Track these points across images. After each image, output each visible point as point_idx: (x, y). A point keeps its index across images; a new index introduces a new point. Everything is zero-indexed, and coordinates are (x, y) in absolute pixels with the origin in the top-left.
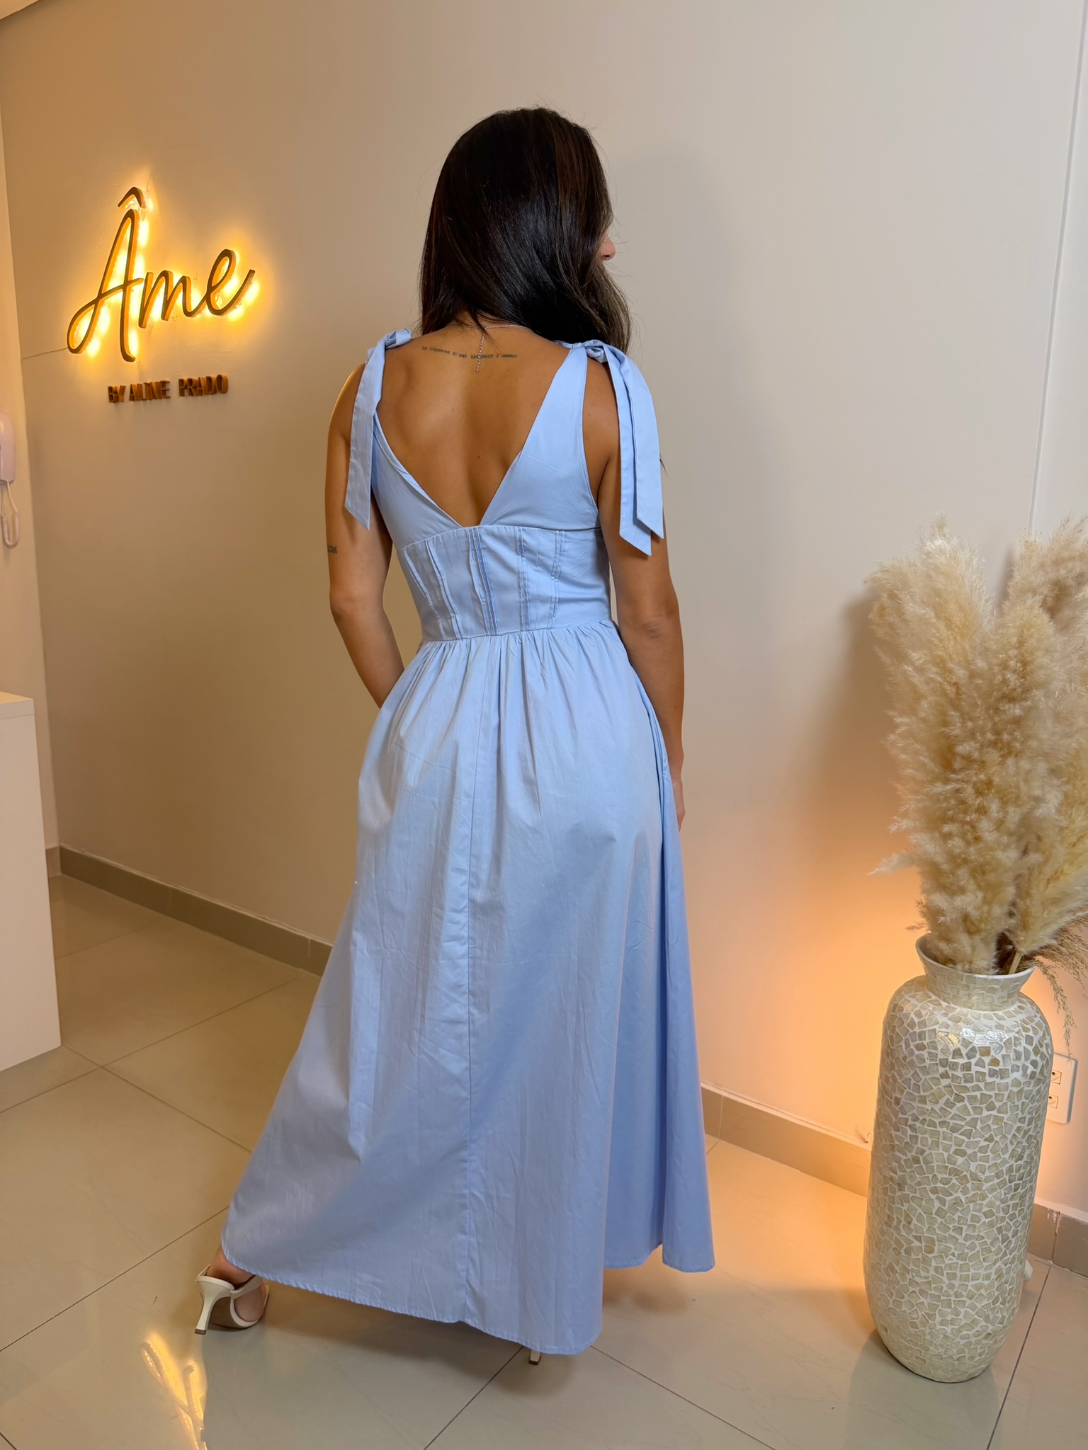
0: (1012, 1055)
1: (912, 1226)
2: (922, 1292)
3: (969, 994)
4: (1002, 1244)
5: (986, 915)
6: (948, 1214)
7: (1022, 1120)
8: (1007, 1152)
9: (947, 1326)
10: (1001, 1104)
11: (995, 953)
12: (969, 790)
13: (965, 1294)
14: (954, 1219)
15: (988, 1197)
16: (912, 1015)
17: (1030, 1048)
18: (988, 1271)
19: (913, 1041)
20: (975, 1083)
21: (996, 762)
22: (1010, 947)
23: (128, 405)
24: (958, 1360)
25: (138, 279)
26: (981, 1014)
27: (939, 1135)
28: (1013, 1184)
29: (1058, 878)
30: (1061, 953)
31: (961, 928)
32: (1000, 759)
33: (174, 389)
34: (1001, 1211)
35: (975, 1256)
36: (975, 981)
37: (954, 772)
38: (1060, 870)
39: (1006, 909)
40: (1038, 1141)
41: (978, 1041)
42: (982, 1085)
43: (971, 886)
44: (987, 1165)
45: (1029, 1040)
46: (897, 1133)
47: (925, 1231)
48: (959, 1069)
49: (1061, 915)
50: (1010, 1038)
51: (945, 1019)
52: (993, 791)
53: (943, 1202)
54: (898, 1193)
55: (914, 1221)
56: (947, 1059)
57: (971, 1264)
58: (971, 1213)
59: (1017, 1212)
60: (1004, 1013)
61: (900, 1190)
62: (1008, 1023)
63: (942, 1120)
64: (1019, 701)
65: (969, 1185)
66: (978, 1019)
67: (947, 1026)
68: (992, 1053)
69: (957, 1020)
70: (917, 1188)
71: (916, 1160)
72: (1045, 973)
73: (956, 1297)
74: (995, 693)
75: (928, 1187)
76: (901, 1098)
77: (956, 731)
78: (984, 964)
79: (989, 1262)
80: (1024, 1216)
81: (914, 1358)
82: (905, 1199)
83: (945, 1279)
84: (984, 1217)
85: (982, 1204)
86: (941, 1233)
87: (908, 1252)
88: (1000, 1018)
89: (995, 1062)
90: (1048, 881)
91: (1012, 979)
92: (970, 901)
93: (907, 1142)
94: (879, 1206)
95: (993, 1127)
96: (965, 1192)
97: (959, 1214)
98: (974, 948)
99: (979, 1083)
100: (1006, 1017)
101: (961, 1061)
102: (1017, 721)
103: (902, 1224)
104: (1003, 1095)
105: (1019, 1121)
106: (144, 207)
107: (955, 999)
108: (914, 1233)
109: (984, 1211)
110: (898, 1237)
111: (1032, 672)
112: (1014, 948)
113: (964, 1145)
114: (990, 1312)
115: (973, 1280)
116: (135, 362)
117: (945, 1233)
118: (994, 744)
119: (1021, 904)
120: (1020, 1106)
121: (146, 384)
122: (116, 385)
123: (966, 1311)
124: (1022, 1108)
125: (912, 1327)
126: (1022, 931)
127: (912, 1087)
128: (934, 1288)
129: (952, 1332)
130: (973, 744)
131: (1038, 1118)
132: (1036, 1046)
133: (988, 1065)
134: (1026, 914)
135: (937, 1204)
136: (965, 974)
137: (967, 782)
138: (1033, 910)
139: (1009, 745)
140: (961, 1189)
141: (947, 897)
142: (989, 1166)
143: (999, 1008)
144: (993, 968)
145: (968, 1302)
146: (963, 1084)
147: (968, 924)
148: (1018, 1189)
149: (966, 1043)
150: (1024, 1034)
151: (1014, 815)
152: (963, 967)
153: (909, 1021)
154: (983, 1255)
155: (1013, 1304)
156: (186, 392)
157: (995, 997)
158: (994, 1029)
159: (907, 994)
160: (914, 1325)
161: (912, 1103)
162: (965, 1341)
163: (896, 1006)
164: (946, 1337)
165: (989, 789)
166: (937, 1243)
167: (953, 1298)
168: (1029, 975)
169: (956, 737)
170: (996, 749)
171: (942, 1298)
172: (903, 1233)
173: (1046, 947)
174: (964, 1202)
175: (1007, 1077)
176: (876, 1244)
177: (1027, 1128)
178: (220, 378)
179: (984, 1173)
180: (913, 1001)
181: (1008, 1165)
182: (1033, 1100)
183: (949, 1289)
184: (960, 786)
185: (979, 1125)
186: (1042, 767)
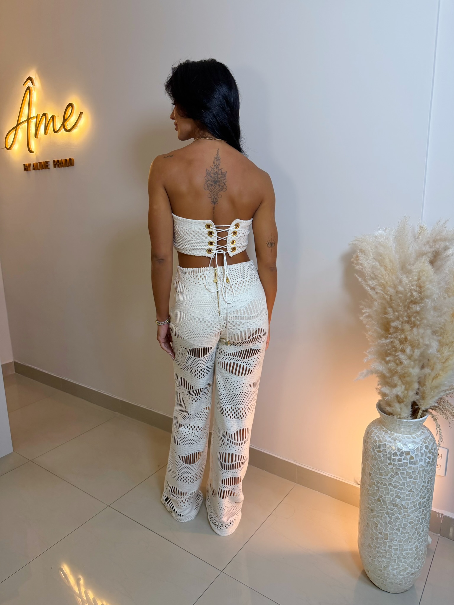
0: (419, 454)
1: (378, 528)
2: (383, 556)
3: (400, 428)
4: (417, 535)
5: (406, 395)
6: (394, 523)
7: (424, 482)
8: (418, 496)
9: (394, 571)
10: (415, 476)
11: (411, 410)
12: (397, 342)
13: (402, 557)
14: (396, 525)
15: (410, 515)
16: (375, 437)
17: (427, 451)
18: (412, 547)
19: (376, 449)
20: (403, 467)
21: (409, 330)
22: (417, 407)
23: (32, 172)
24: (400, 584)
25: (33, 117)
26: (405, 436)
27: (389, 489)
28: (421, 509)
29: (437, 377)
30: (440, 408)
31: (396, 401)
32: (410, 328)
33: (51, 164)
34: (416, 521)
35: (406, 541)
36: (402, 422)
37: (390, 334)
38: (438, 374)
39: (415, 392)
40: (432, 490)
41: (404, 450)
42: (406, 468)
43: (399, 383)
44: (410, 502)
45: (427, 447)
46: (371, 488)
47: (384, 530)
48: (396, 461)
49: (439, 393)
50: (418, 447)
51: (389, 439)
52: (408, 342)
53: (391, 518)
54: (372, 514)
55: (379, 526)
56: (391, 457)
57: (404, 544)
58: (403, 522)
59: (423, 521)
60: (415, 435)
61: (372, 512)
62: (417, 440)
63: (389, 483)
64: (419, 303)
65: (402, 511)
66: (404, 439)
67: (391, 442)
68: (411, 454)
69: (395, 439)
70: (380, 512)
71: (379, 500)
72: (433, 417)
73: (398, 558)
74: (408, 301)
75: (384, 512)
76: (371, 473)
77: (391, 316)
78: (406, 415)
79: (412, 543)
80: (426, 522)
81: (381, 584)
82: (374, 517)
83: (393, 550)
84: (409, 524)
85: (408, 518)
86: (390, 531)
87: (377, 539)
88: (414, 438)
89: (412, 458)
90: (433, 379)
91: (418, 421)
92: (399, 390)
93: (375, 492)
94: (364, 518)
95: (412, 486)
96: (400, 513)
97: (398, 523)
98: (401, 409)
99: (405, 467)
100: (416, 437)
101: (397, 458)
102: (417, 313)
103: (374, 527)
104: (416, 472)
105: (423, 483)
106: (34, 85)
107: (394, 430)
108: (379, 531)
109: (409, 521)
110: (372, 533)
111: (424, 291)
112: (418, 407)
113: (399, 494)
114: (413, 564)
115: (405, 551)
116: (34, 153)
117: (393, 531)
118: (408, 322)
119: (421, 389)
120: (423, 476)
121: (39, 163)
122: (27, 163)
123: (402, 564)
124: (424, 477)
125: (379, 571)
126: (422, 400)
127: (376, 469)
128: (388, 554)
129: (397, 573)
130: (398, 322)
131: (431, 481)
132: (430, 449)
133: (409, 459)
134: (423, 393)
135: (388, 519)
136: (398, 419)
137: (396, 338)
138: (427, 392)
139: (414, 322)
140: (399, 513)
141: (389, 388)
142: (411, 503)
143: (414, 433)
144: (410, 416)
145: (403, 560)
146: (398, 468)
147: (398, 398)
148: (423, 511)
149: (399, 450)
150: (424, 445)
151: (417, 352)
152: (397, 417)
153: (374, 440)
154: (409, 540)
155: (423, 559)
156: (57, 166)
157: (411, 428)
158: (411, 443)
159: (373, 427)
160: (380, 570)
161: (376, 475)
162: (402, 577)
163: (368, 432)
164: (394, 575)
165: (406, 341)
166: (389, 536)
167: (397, 559)
168: (426, 419)
169: (391, 318)
170: (409, 324)
171: (392, 559)
172: (374, 531)
173: (433, 406)
174: (400, 518)
175: (417, 464)
176: (363, 535)
177: (427, 485)
178: (70, 159)
179: (408, 505)
180: (376, 431)
181: (419, 502)
182: (429, 473)
183: (395, 555)
184: (393, 340)
185: (406, 485)
186: (429, 332)
